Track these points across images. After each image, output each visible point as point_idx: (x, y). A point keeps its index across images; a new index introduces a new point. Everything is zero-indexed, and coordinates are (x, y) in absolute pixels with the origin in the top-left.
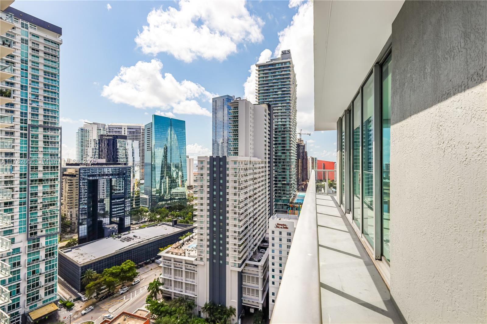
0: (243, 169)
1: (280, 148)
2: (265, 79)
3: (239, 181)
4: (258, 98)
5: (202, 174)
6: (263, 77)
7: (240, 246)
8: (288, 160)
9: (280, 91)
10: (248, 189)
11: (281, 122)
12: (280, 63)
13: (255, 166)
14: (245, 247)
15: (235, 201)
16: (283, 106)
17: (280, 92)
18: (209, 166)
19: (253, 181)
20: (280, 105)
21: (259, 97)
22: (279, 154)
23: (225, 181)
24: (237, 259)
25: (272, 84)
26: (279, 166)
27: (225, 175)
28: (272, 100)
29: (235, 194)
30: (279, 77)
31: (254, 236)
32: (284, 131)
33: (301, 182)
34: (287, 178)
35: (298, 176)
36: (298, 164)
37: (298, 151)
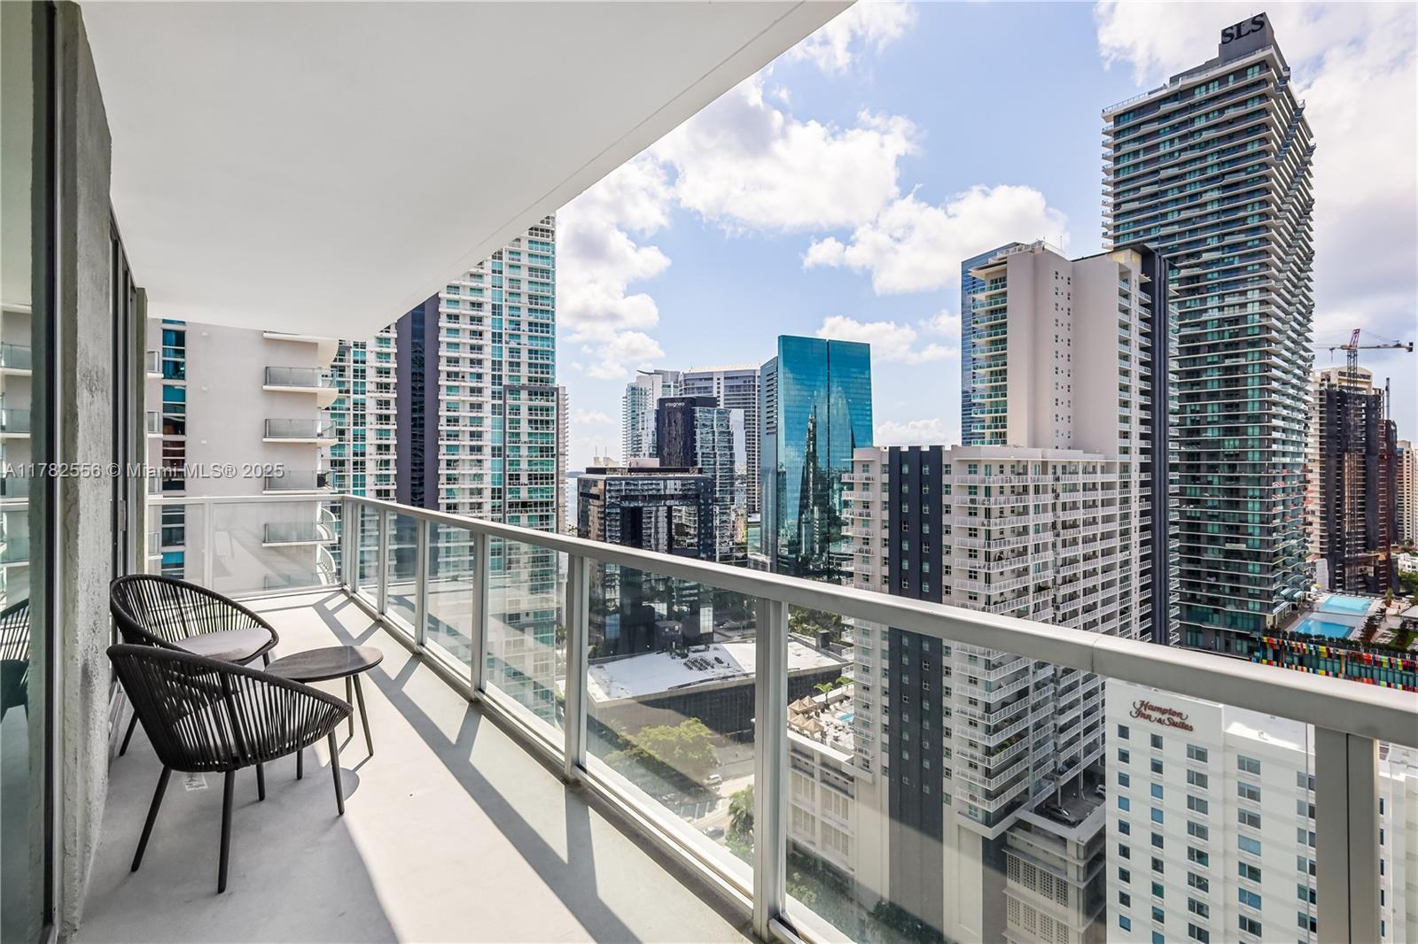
0: (1007, 491)
1: (1213, 410)
2: (1142, 158)
3: (988, 533)
4: (1111, 233)
5: (868, 503)
6: (1136, 153)
7: (989, 752)
8: (1254, 457)
9: (1212, 190)
10: (1031, 561)
11: (1221, 309)
12: (1213, 81)
13: (1068, 480)
14: (1018, 759)
15: (971, 598)
16: (1232, 247)
17: (1216, 195)
18: (886, 479)
19: (1058, 535)
20: (1215, 244)
21: (1117, 228)
22: (1211, 434)
23: (939, 530)
24: (980, 796)
25: (1175, 171)
26: (1210, 483)
27: (939, 510)
28: (1176, 229)
29: (973, 575)
30: (1207, 135)
31: (1063, 729)
32: (1236, 345)
33: (1358, 551)
34: (1250, 531)
35: (1338, 524)
36: (1338, 475)
37: (1339, 419)
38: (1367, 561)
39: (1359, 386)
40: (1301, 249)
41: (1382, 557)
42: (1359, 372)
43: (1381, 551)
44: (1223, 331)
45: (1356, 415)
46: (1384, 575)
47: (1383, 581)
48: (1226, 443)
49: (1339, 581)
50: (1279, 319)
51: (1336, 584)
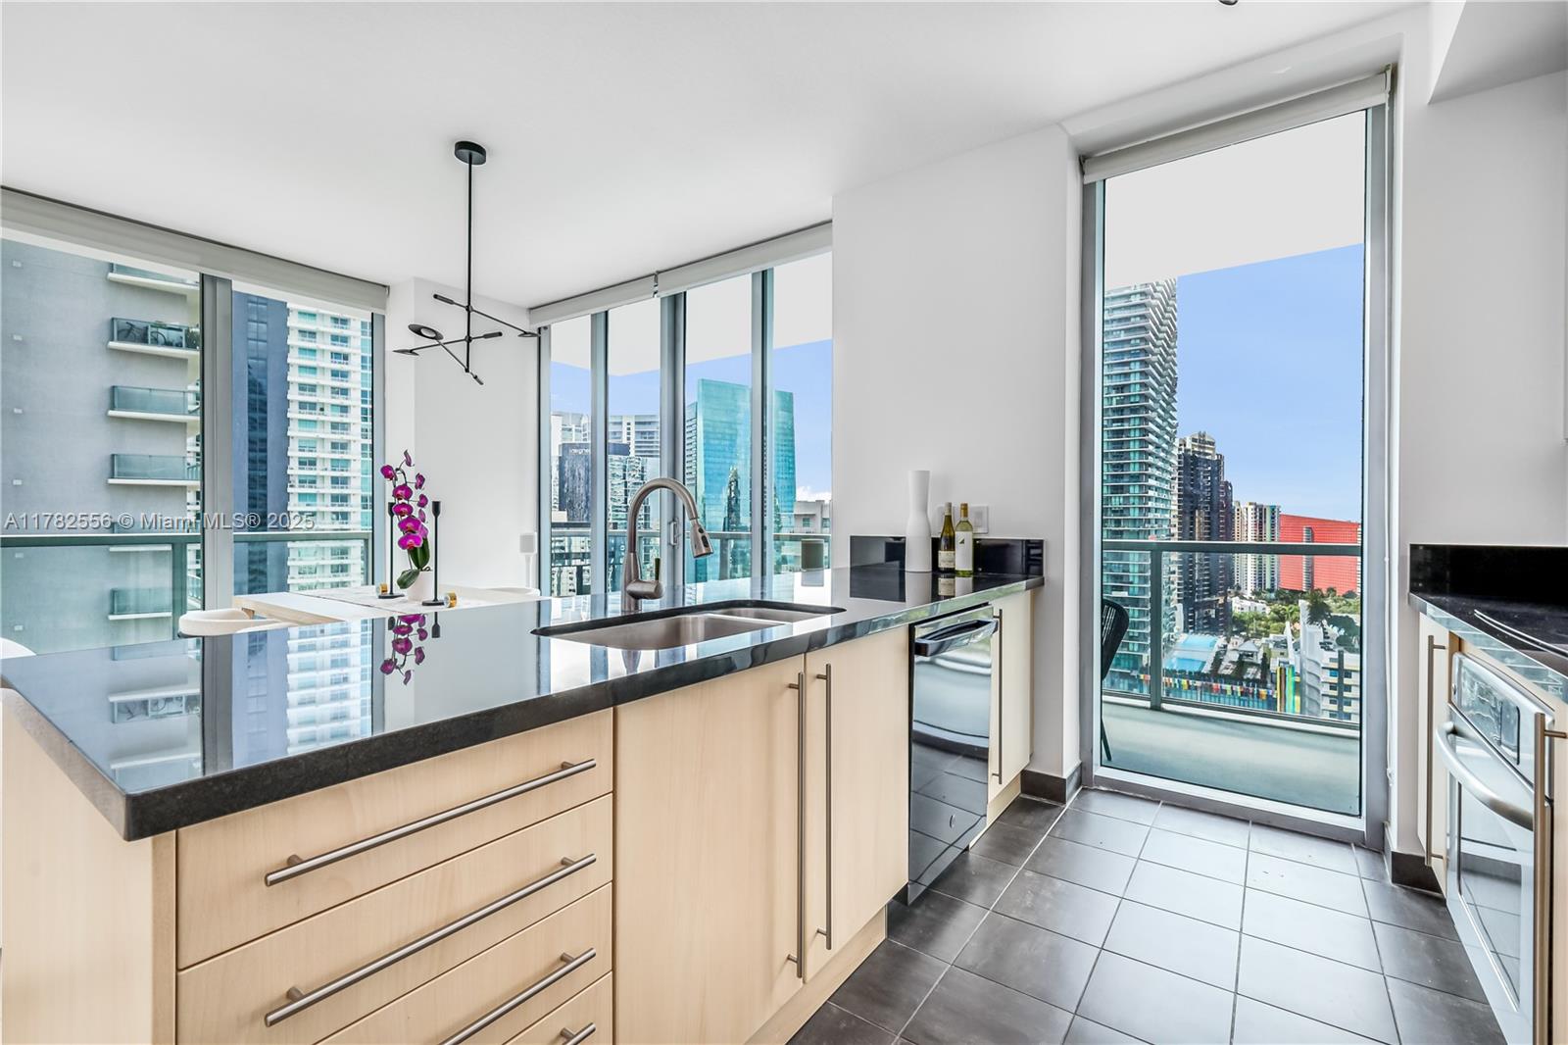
8: (1134, 513)
33: (1204, 596)
34: (1131, 579)
35: (1191, 573)
36: (1191, 529)
37: (1192, 480)
38: (1210, 605)
39: (1207, 451)
40: (1170, 328)
41: (1221, 601)
42: (1207, 440)
43: (1221, 595)
44: (1112, 398)
45: (1204, 477)
46: (1222, 616)
47: (1222, 622)
48: (1113, 499)
49: (1190, 623)
50: (1154, 389)
51: (1190, 625)
